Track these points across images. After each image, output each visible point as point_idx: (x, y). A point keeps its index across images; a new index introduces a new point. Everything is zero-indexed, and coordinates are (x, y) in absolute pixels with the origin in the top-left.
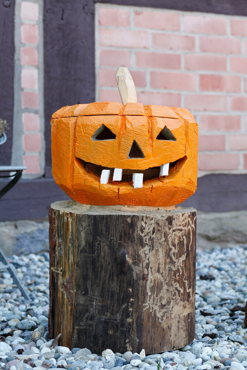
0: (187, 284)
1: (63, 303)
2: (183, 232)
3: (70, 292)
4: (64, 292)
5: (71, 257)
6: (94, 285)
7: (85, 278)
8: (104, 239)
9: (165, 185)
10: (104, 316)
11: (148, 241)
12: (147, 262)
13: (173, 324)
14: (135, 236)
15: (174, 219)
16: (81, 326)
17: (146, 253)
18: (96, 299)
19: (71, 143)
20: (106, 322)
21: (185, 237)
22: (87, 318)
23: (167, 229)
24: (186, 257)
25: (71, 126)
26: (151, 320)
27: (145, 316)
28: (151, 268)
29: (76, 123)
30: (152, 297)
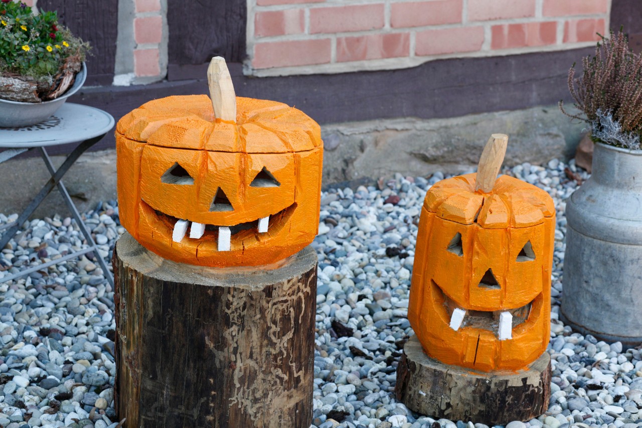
0: (294, 368)
1: (128, 381)
2: (289, 302)
3: (135, 371)
4: (129, 368)
5: (137, 328)
6: (165, 368)
7: (153, 358)
8: (178, 314)
9: (262, 246)
10: (177, 410)
11: (236, 319)
12: (236, 345)
13: (271, 421)
14: (219, 313)
15: (275, 289)
16: (149, 417)
17: (234, 334)
18: (167, 387)
19: (136, 179)
20: (180, 417)
21: (292, 310)
22: (156, 408)
23: (264, 303)
24: (294, 334)
25: (136, 156)
26: (239, 418)
27: (231, 414)
28: (241, 354)
29: (142, 152)
30: (242, 390)
